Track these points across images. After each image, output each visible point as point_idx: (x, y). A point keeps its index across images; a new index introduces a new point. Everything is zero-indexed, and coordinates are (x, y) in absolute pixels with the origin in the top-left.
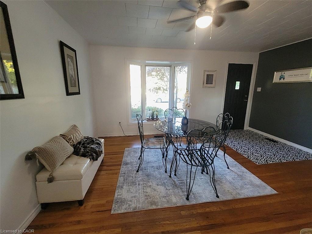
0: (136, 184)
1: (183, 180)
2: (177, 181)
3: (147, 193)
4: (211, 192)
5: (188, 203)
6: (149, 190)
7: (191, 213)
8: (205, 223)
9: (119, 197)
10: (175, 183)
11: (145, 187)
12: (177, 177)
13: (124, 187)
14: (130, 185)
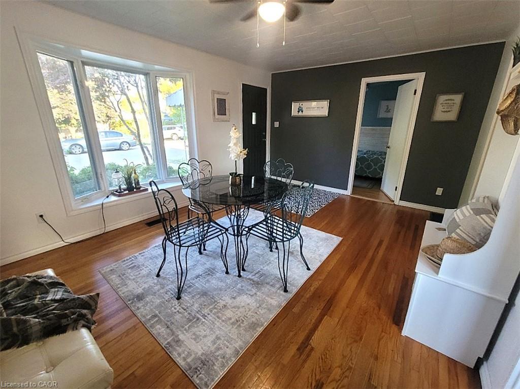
0: (198, 319)
1: (259, 271)
2: (254, 277)
3: (230, 319)
4: (299, 268)
5: (290, 296)
6: (229, 313)
7: (303, 304)
8: (323, 305)
9: (189, 360)
10: (253, 281)
11: (218, 312)
12: (248, 272)
13: (181, 337)
14: (189, 327)
